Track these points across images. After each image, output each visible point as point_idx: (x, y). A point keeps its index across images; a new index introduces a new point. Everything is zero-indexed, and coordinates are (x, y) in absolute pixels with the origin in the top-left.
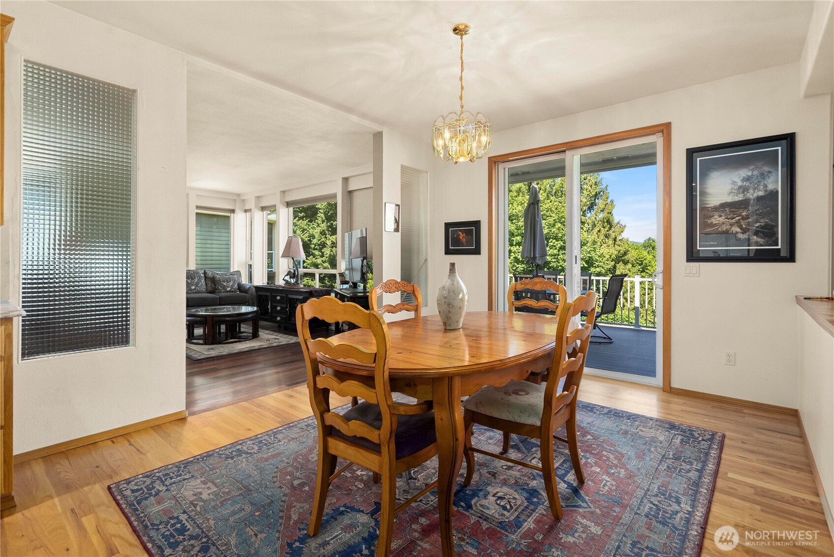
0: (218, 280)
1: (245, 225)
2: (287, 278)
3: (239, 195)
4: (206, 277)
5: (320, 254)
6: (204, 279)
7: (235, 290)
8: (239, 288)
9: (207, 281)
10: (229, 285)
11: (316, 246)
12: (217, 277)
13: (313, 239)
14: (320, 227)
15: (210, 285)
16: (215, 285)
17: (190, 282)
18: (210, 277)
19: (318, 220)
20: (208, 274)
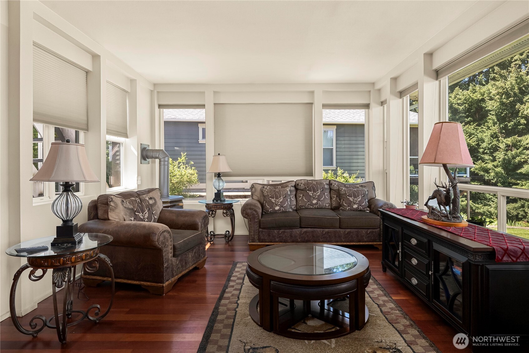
0: (343, 194)
1: (382, 121)
2: (434, 203)
4: (331, 189)
5: (491, 158)
6: (328, 191)
7: (364, 209)
8: (369, 206)
9: (331, 194)
10: (356, 201)
11: (485, 150)
12: (342, 190)
13: (482, 143)
14: (490, 130)
15: (334, 199)
16: (340, 199)
17: (312, 195)
18: (335, 188)
19: (488, 122)
20: (334, 186)
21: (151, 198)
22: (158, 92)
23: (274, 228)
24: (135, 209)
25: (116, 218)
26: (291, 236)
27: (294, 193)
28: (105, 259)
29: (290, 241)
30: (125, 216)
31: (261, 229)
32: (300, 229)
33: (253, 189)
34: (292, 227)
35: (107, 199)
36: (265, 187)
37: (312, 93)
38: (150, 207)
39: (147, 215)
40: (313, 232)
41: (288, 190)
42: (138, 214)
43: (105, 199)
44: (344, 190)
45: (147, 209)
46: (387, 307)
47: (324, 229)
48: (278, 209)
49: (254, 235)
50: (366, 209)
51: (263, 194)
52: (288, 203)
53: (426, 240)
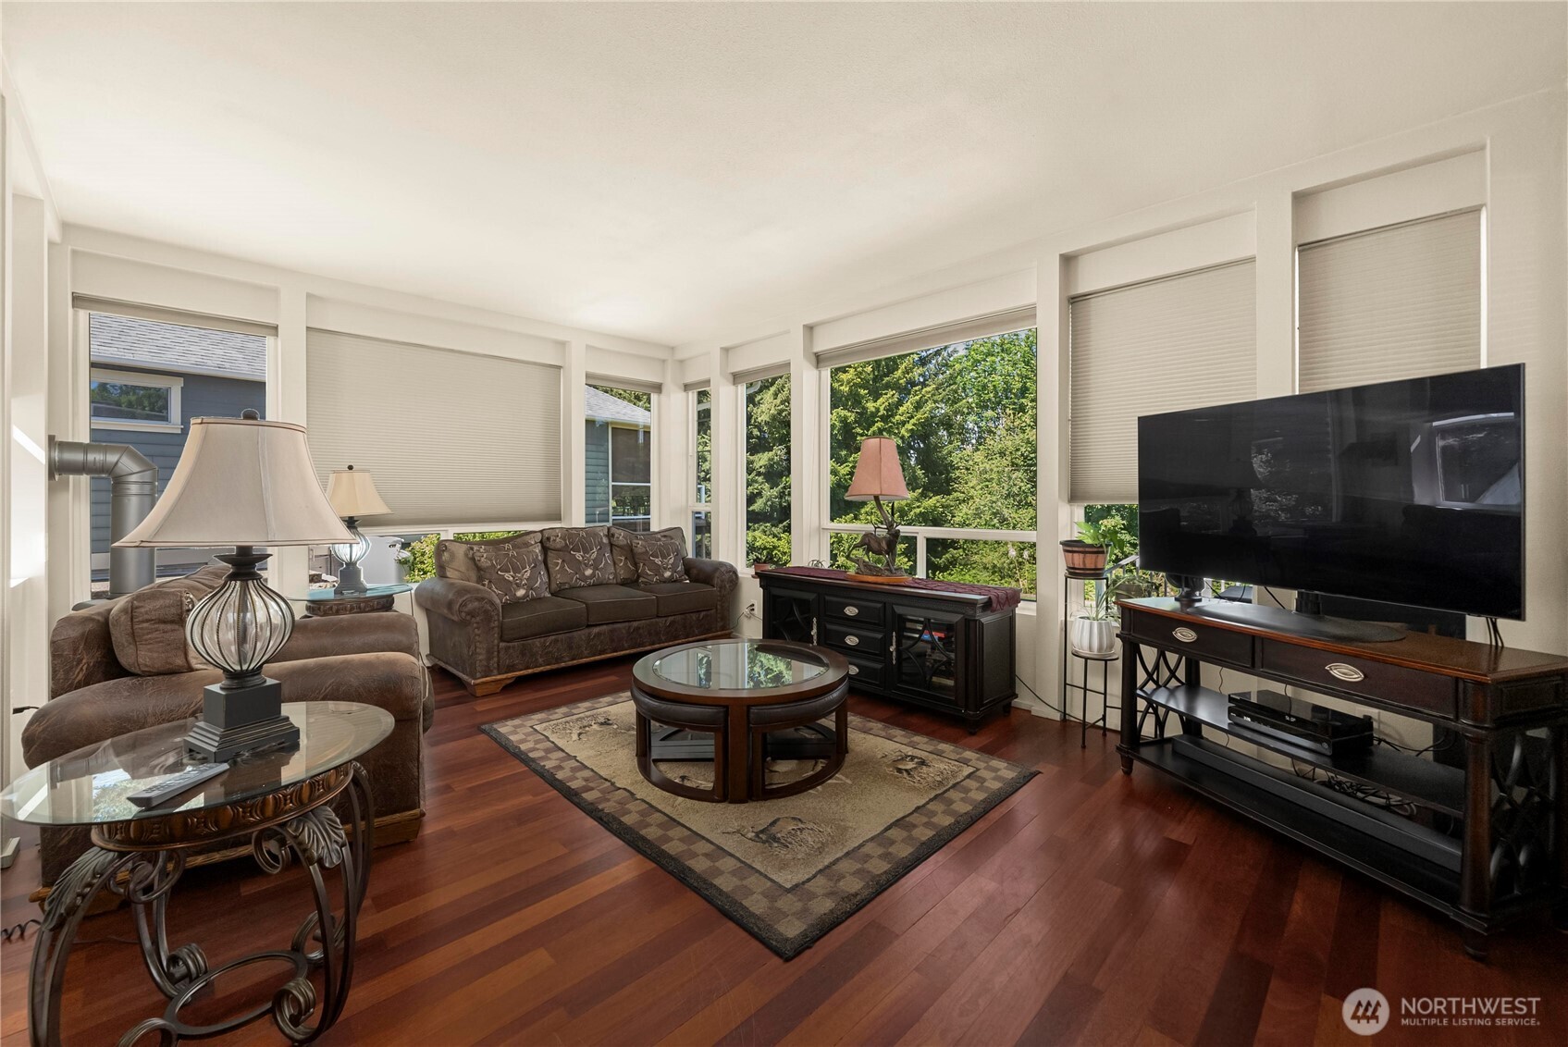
0: (641, 553)
3: (673, 349)
4: (611, 545)
6: (609, 549)
7: (680, 578)
8: (688, 572)
9: (614, 555)
10: (667, 565)
12: (638, 546)
15: (622, 565)
16: (636, 565)
17: (581, 558)
18: (621, 543)
20: (618, 538)
22: (74, 253)
23: (535, 635)
26: (570, 648)
27: (543, 558)
29: (567, 659)
31: (504, 644)
32: (587, 631)
33: (443, 554)
34: (570, 628)
36: (476, 548)
40: (611, 631)
44: (642, 546)
47: (632, 623)
48: (523, 596)
49: (488, 659)
50: (683, 577)
51: (476, 564)
52: (541, 579)
53: (879, 605)
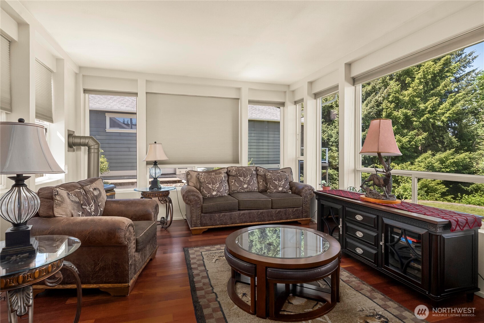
0: (269, 179)
1: (295, 118)
3: (289, 86)
4: (257, 175)
5: (337, 149)
6: (256, 176)
7: (287, 191)
8: (291, 188)
9: (258, 179)
10: (281, 185)
11: (333, 143)
12: (268, 175)
13: (331, 138)
14: (337, 128)
15: (261, 183)
16: (267, 184)
17: (243, 180)
18: (261, 174)
19: (335, 123)
20: (260, 171)
21: (95, 189)
22: (83, 76)
23: (215, 212)
24: (82, 202)
25: (63, 214)
26: (231, 219)
27: (227, 179)
28: (71, 267)
29: (229, 223)
30: (73, 211)
31: (203, 214)
32: (239, 212)
33: (189, 176)
34: (231, 210)
35: (52, 193)
36: (200, 174)
37: (239, 89)
38: (96, 198)
39: (93, 208)
40: (249, 213)
41: (223, 176)
42: (86, 207)
43: (48, 193)
44: (269, 175)
45: (93, 202)
46: (344, 276)
47: (259, 210)
48: (216, 194)
49: (197, 220)
50: (288, 191)
51: (199, 181)
52: (223, 188)
53: (374, 216)
